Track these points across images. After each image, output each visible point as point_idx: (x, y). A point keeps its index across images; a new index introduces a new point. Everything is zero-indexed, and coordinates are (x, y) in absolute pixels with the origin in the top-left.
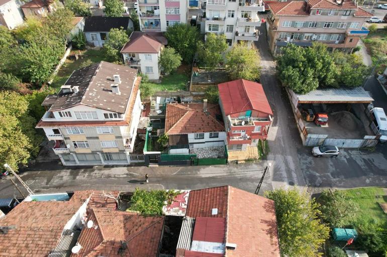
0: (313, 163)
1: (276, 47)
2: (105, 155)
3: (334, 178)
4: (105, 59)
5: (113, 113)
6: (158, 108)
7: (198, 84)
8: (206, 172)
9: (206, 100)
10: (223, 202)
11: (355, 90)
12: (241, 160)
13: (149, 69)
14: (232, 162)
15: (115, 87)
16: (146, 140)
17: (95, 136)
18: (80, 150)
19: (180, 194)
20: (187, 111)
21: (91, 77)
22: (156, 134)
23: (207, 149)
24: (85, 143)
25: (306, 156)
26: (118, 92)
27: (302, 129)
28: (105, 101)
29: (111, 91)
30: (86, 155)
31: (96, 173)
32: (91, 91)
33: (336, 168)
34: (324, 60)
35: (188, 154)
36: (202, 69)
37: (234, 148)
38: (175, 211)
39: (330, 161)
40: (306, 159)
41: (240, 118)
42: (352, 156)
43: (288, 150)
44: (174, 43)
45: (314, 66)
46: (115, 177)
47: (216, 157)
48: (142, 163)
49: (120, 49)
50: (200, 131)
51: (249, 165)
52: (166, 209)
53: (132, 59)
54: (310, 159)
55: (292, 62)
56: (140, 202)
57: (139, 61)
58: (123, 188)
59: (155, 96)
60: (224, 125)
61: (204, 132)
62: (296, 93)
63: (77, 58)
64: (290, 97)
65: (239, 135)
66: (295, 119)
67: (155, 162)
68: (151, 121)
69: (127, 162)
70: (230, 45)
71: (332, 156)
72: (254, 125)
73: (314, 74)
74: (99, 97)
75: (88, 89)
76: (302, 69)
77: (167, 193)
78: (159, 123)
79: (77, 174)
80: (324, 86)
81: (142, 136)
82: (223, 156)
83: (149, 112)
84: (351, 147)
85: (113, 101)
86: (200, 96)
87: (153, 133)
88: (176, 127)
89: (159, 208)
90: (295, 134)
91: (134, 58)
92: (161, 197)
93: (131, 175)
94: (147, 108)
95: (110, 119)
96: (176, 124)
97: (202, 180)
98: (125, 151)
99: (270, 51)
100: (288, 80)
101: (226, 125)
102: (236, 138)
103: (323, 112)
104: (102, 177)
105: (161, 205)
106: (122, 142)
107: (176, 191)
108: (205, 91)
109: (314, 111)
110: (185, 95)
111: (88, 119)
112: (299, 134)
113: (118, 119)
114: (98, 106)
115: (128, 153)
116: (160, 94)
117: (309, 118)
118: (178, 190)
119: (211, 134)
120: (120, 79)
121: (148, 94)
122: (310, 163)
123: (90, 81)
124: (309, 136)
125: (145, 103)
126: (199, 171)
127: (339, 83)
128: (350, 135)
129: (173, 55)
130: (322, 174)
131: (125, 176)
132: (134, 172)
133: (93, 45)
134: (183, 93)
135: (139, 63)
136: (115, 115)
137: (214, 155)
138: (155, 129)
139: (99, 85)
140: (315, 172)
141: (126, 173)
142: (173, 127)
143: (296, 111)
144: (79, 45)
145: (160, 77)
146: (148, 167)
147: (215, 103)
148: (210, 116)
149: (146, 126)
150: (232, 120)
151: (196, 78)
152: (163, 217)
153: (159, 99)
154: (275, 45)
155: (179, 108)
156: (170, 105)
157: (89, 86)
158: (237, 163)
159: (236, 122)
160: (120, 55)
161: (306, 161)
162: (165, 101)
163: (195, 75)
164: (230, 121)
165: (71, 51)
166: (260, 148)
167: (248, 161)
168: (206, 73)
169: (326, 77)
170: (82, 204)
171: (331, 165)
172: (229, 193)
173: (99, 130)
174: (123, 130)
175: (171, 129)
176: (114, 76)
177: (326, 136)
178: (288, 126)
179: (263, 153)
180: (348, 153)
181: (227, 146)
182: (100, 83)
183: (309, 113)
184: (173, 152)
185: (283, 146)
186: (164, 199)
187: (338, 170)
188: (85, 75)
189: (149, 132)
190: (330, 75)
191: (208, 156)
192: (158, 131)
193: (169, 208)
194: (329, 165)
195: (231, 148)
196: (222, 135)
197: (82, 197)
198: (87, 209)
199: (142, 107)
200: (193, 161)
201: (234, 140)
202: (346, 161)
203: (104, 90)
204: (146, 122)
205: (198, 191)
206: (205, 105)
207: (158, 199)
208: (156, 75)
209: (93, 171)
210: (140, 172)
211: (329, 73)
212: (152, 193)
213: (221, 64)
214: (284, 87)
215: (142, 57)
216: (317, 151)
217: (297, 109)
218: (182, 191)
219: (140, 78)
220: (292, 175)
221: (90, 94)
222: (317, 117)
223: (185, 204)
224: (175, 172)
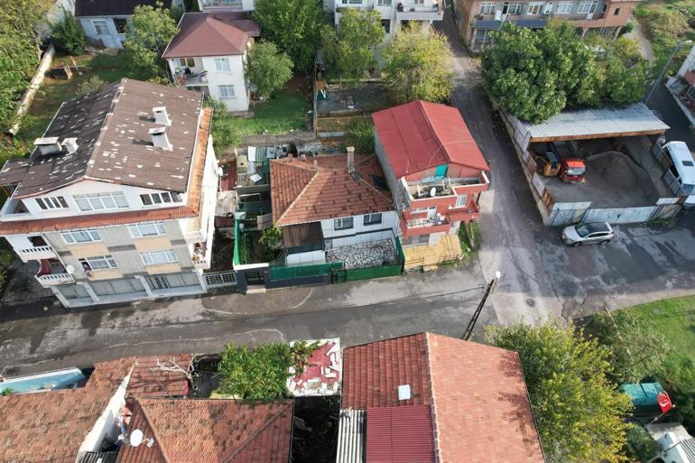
0: (566, 257)
1: (475, 32)
2: (153, 279)
3: (609, 284)
4: (132, 73)
5: (159, 192)
6: (252, 170)
7: (328, 115)
8: (364, 295)
9: (351, 149)
10: (420, 369)
11: (632, 110)
12: (430, 265)
13: (226, 90)
14: (412, 270)
15: (160, 134)
16: (236, 238)
17: (127, 244)
18: (98, 275)
19: (319, 348)
20: (315, 173)
21: (104, 116)
22: (256, 225)
23: (360, 246)
24: (107, 260)
25: (551, 246)
26: (167, 146)
27: (541, 194)
28: (140, 166)
29: (152, 144)
30: (113, 283)
31: (139, 318)
32: (107, 146)
33: (609, 266)
34: (574, 52)
35: (324, 263)
36: (333, 83)
37: (413, 241)
38: (314, 387)
39: (596, 251)
40: (553, 253)
41: (424, 181)
42: (636, 239)
43: (517, 237)
44: (273, 33)
45: (556, 67)
46: (178, 323)
47: (380, 262)
48: (231, 287)
49: (161, 49)
50: (343, 209)
51: (446, 272)
52: (294, 384)
53: (188, 71)
54: (560, 250)
55: (512, 60)
56: (238, 372)
57: (203, 74)
58: (198, 345)
59: (245, 146)
60: (391, 196)
61: (352, 214)
62: (522, 119)
63: (70, 75)
64: (511, 131)
65: (424, 215)
66: (524, 175)
67: (259, 283)
68: (242, 200)
69: (201, 288)
70: (388, 31)
71: (600, 243)
72: (456, 195)
73: (557, 83)
74: (125, 159)
75: (98, 144)
76: (535, 74)
77: (292, 350)
78: (259, 201)
79: (97, 325)
80: (575, 105)
81: (225, 232)
82: (392, 258)
83: (236, 180)
84: (633, 220)
85: (158, 165)
86: (336, 139)
87: (249, 223)
88: (295, 207)
89: (278, 383)
90: (524, 202)
91: (192, 69)
92: (281, 358)
93: (211, 314)
94: (230, 171)
95: (154, 206)
96: (294, 203)
97: (356, 312)
98: (193, 268)
99: (463, 40)
100: (507, 97)
101: (397, 198)
102: (418, 224)
103: (573, 157)
104: (153, 324)
105: (283, 377)
106: (187, 251)
107: (309, 343)
108: (346, 128)
109: (557, 155)
110: (306, 139)
111: (106, 210)
112: (535, 203)
113: (172, 204)
114: (125, 179)
115: (201, 272)
116: (256, 141)
117: (549, 170)
118: (314, 341)
119: (366, 218)
120: (167, 115)
121: (231, 142)
122: (561, 258)
123: (101, 125)
124: (556, 206)
125: (224, 161)
126: (349, 294)
127: (602, 97)
128: (627, 199)
129: (273, 58)
130: (586, 279)
131: (201, 318)
132: (216, 308)
133: (100, 45)
134: (301, 135)
135: (203, 79)
136: (165, 195)
137: (375, 258)
138: (252, 214)
139: (123, 132)
140: (572, 276)
141: (201, 311)
142: (288, 210)
143: (526, 155)
144: (69, 45)
145: (250, 106)
146: (245, 294)
147: (367, 149)
148: (362, 180)
149: (232, 209)
150: (409, 186)
151: (324, 103)
152: (290, 402)
153: (252, 151)
154: (473, 29)
155: (295, 168)
156: (277, 164)
157: (101, 136)
158: (422, 270)
159: (419, 189)
160: (163, 64)
161: (552, 256)
162: (266, 154)
163: (320, 95)
164: (408, 188)
165: (53, 60)
166: (464, 236)
167: (444, 266)
168: (343, 92)
169: (579, 85)
170: (113, 391)
171: (600, 260)
172: (429, 347)
173: (133, 231)
174: (185, 226)
175: (285, 214)
176: (155, 109)
177: (588, 204)
178: (512, 188)
179: (470, 246)
180: (628, 233)
181: (400, 239)
182: (126, 129)
183: (548, 161)
184: (293, 259)
185: (507, 228)
186: (286, 363)
187: (614, 268)
188: (88, 111)
189: (240, 221)
190: (586, 82)
191: (364, 262)
192: (260, 219)
193: (301, 381)
194: (597, 260)
195: (409, 242)
196: (389, 218)
197: (112, 374)
198: (126, 399)
199: (220, 171)
200: (335, 275)
201: (414, 227)
202: (626, 250)
203: (134, 142)
204: (230, 199)
205: (362, 348)
206: (350, 158)
207: (274, 363)
208: (240, 101)
209: (131, 312)
210: (230, 306)
211: (586, 80)
212: (260, 351)
213: (371, 71)
214: (497, 112)
215: (208, 64)
216: (571, 234)
217: (527, 154)
218: (323, 342)
219: (209, 110)
220: (529, 285)
221: (106, 154)
222: (565, 167)
223: (332, 370)
224: (301, 301)
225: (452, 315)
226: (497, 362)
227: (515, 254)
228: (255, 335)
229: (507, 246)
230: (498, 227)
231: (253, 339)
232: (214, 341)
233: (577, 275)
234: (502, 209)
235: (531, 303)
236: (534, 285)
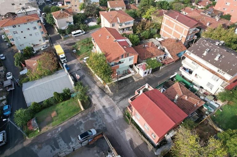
227: (112, 119)
229: (115, 121)
230: (120, 126)
233: (91, 120)
234: (121, 134)
235: (104, 107)
236: (104, 112)
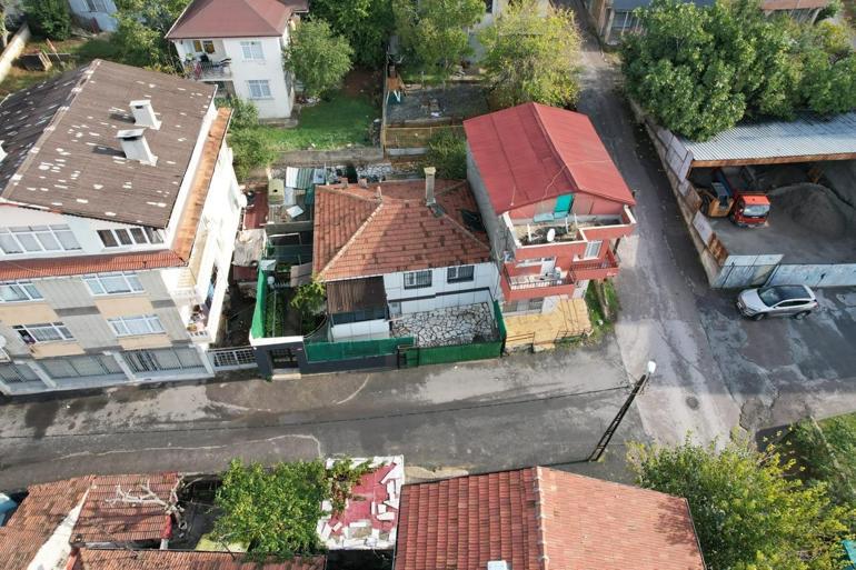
0: (744, 336)
1: (612, 15)
2: (134, 357)
3: (811, 378)
5: (128, 228)
6: (291, 200)
7: (403, 125)
8: (444, 386)
9: (431, 171)
10: (525, 534)
11: (839, 124)
12: (545, 343)
13: (260, 87)
14: (516, 349)
15: (133, 139)
16: (259, 296)
17: (84, 304)
18: (45, 350)
19: (370, 471)
20: (377, 205)
21: (54, 111)
22: (289, 280)
23: (442, 313)
24: (56, 328)
25: (722, 318)
26: (147, 159)
27: (706, 243)
28: (98, 187)
29: (123, 155)
30: (75, 362)
31: (112, 414)
32: (48, 155)
33: (811, 349)
34: (759, 38)
35: (388, 337)
36: (411, 83)
37: (520, 308)
38: (359, 534)
39: (790, 327)
40: (723, 328)
41: (537, 219)
42: (848, 310)
43: (671, 304)
44: (328, 9)
45: (732, 58)
46: (168, 422)
47: (470, 336)
48: (250, 370)
50: (417, 258)
51: (567, 353)
52: (328, 529)
53: (204, 59)
54: (735, 325)
55: (669, 47)
56: (245, 506)
57: (225, 63)
58: (195, 455)
59: (281, 166)
60: (488, 240)
61: (430, 266)
62: (679, 134)
63: (48, 65)
64: (661, 152)
65: (537, 269)
66: (681, 214)
67: (291, 366)
68: (274, 242)
69: (206, 372)
70: (489, 10)
71: (795, 315)
72: (585, 240)
73: (733, 82)
74: (75, 176)
75: (35, 150)
76: (700, 67)
77: (329, 473)
78: (295, 245)
80: (757, 116)
81: (247, 288)
82: (488, 331)
83: (266, 214)
84: (842, 283)
85: (128, 186)
86: (413, 158)
87: (281, 276)
88: (346, 254)
89: (305, 526)
90: (682, 254)
92: (311, 486)
93: (219, 410)
94: (258, 202)
95: (121, 248)
96: (344, 248)
98: (189, 341)
99: (594, 29)
100: (659, 101)
101: (496, 243)
102: (527, 282)
103: (752, 190)
104: (131, 423)
105: (312, 516)
106: (178, 318)
107: (356, 463)
108: (426, 143)
109: (728, 186)
110: (369, 158)
111: (44, 254)
112: (697, 255)
113: (147, 247)
114: (69, 206)
115: (204, 347)
116: (298, 159)
117: (716, 207)
118: (364, 460)
119: (451, 272)
120: (153, 114)
121: (260, 159)
122: (737, 337)
123: (46, 125)
124: (730, 260)
125: (252, 186)
126: (422, 383)
127: (795, 106)
128: (831, 250)
129: (324, 41)
130: (774, 370)
131: (202, 415)
132: (226, 401)
133: (93, 27)
134: (364, 153)
135: (226, 70)
136: (136, 232)
137: (465, 330)
138: (284, 263)
139: (80, 135)
140: (755, 366)
141: (203, 406)
142: (336, 258)
143: (684, 186)
144: (47, 24)
145: (294, 111)
146: (269, 380)
147: (455, 173)
148: (445, 216)
149: (257, 257)
150: (515, 226)
151: (398, 109)
152: (319, 559)
153: (292, 174)
154: (609, 11)
155: (349, 197)
156: (326, 190)
157: (42, 139)
158: (531, 349)
159: (530, 230)
160: (168, 48)
161: (723, 334)
162: (311, 178)
163: (393, 98)
164: (512, 229)
165: (26, 46)
166: (594, 301)
167: (565, 344)
168: (425, 93)
169: (764, 87)
170: (48, 534)
171: (797, 341)
172: (542, 495)
173: (90, 287)
174: (172, 280)
175: (333, 262)
176: (133, 103)
177: (778, 258)
179: (602, 317)
180: (836, 301)
181: (501, 304)
182: (84, 130)
183: (715, 194)
184: (341, 332)
185: (656, 290)
186: (318, 495)
187: (817, 353)
188: (37, 105)
189: (268, 274)
190: (775, 81)
191: (447, 336)
192: (294, 270)
193: (340, 524)
194: (791, 342)
195: (513, 308)
196: (485, 273)
197: (52, 504)
198: (71, 544)
199: (243, 201)
200: (403, 356)
201: (521, 287)
202: (835, 328)
203: (96, 150)
204: (257, 241)
205: (432, 487)
206: (429, 183)
207: (301, 493)
208: (279, 103)
209: (102, 404)
210: (248, 397)
211: (775, 77)
212: (280, 473)
213: (465, 65)
214: (643, 126)
215: (232, 48)
216: (752, 301)
217: (687, 184)
218: (377, 461)
219: (228, 112)
220: (690, 377)
221: (44, 167)
222: (739, 204)
223: (389, 508)
224: (350, 393)
225: (575, 420)
226: (655, 517)
227: (668, 330)
228: (279, 443)
229: (657, 317)
230: (643, 288)
231: (277, 450)
232: (217, 451)
233: (761, 364)
234: (649, 263)
235: (693, 404)
236: (697, 376)
